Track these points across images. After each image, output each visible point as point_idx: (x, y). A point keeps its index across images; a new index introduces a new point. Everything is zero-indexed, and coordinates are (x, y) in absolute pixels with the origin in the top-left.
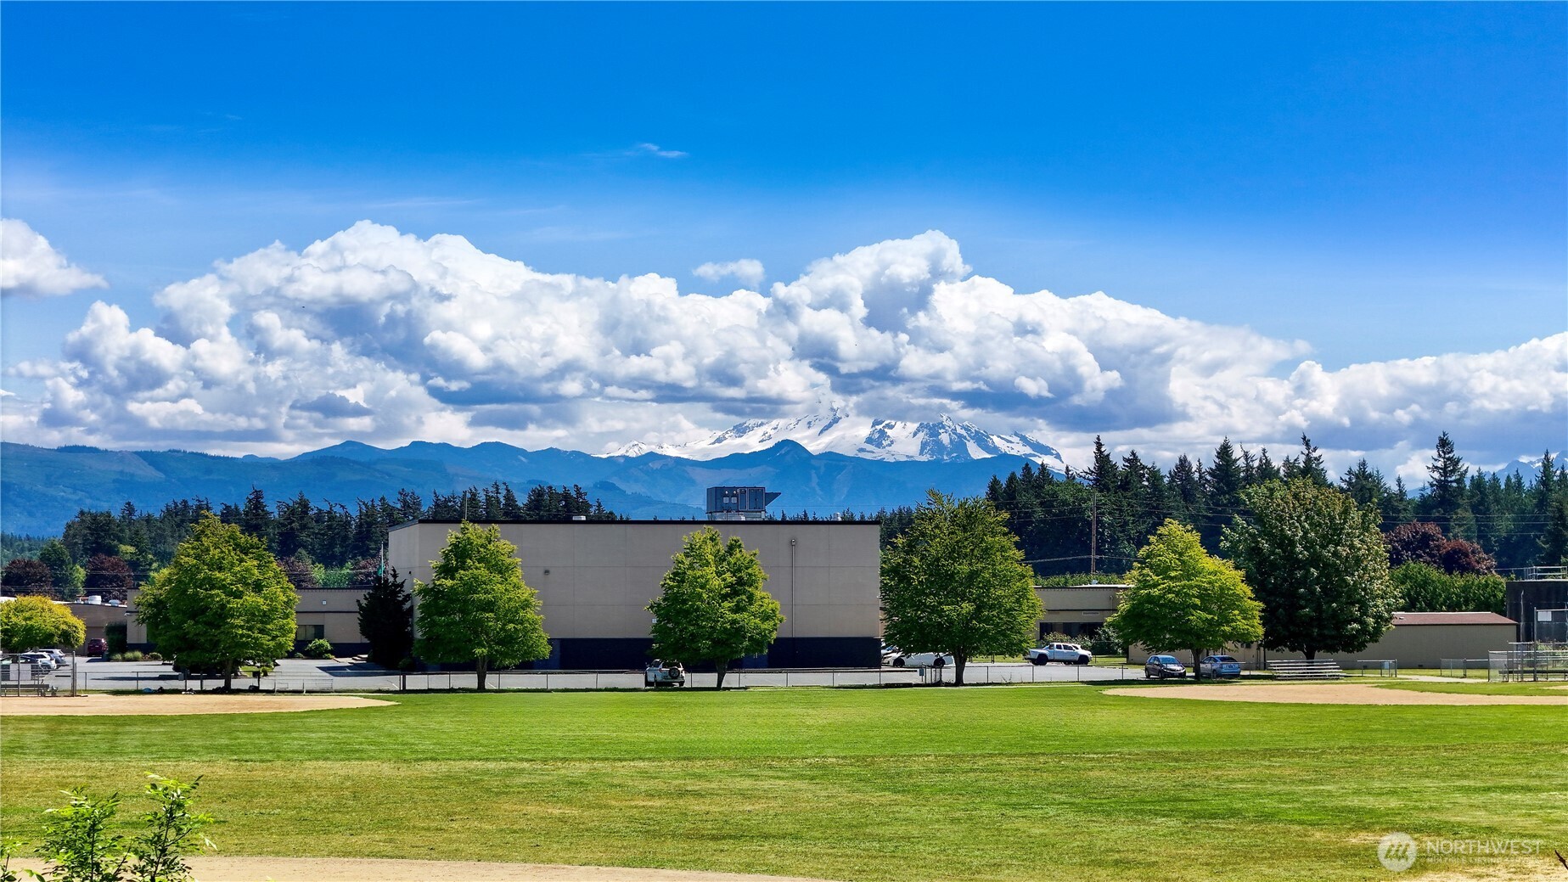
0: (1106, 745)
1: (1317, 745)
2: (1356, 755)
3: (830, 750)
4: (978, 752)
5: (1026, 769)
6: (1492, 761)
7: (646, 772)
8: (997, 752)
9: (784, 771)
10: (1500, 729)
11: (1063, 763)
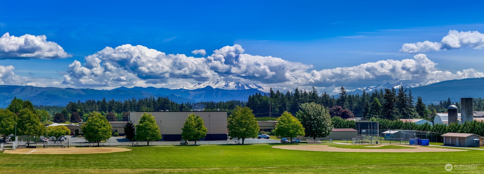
0: (273, 164)
1: (316, 165)
2: (324, 168)
3: (217, 165)
4: (247, 166)
5: (256, 172)
6: (353, 170)
7: (180, 172)
8: (250, 166)
10: (354, 160)
11: (264, 170)
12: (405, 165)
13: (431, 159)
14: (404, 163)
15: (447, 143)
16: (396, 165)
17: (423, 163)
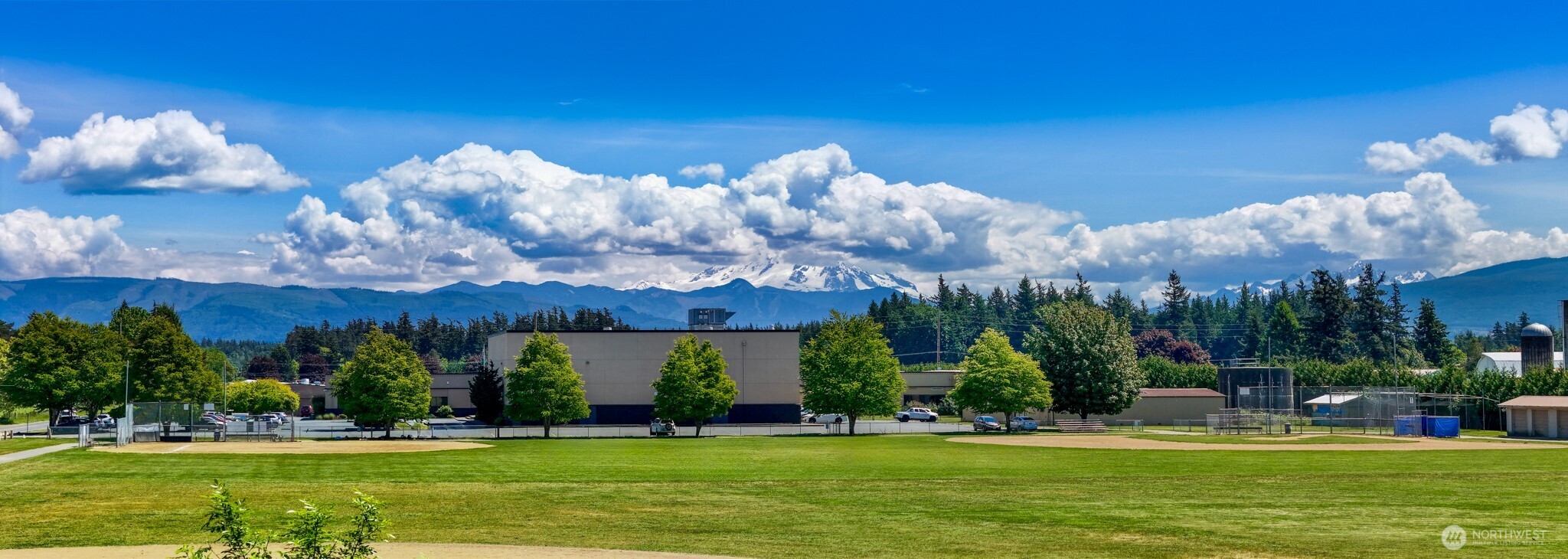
0: (948, 474)
4: (865, 478)
5: (896, 489)
6: (1210, 487)
9: (740, 490)
10: (1214, 466)
12: (1380, 475)
13: (1467, 465)
14: (1377, 471)
15: (1518, 429)
16: (1349, 476)
17: (1439, 472)
